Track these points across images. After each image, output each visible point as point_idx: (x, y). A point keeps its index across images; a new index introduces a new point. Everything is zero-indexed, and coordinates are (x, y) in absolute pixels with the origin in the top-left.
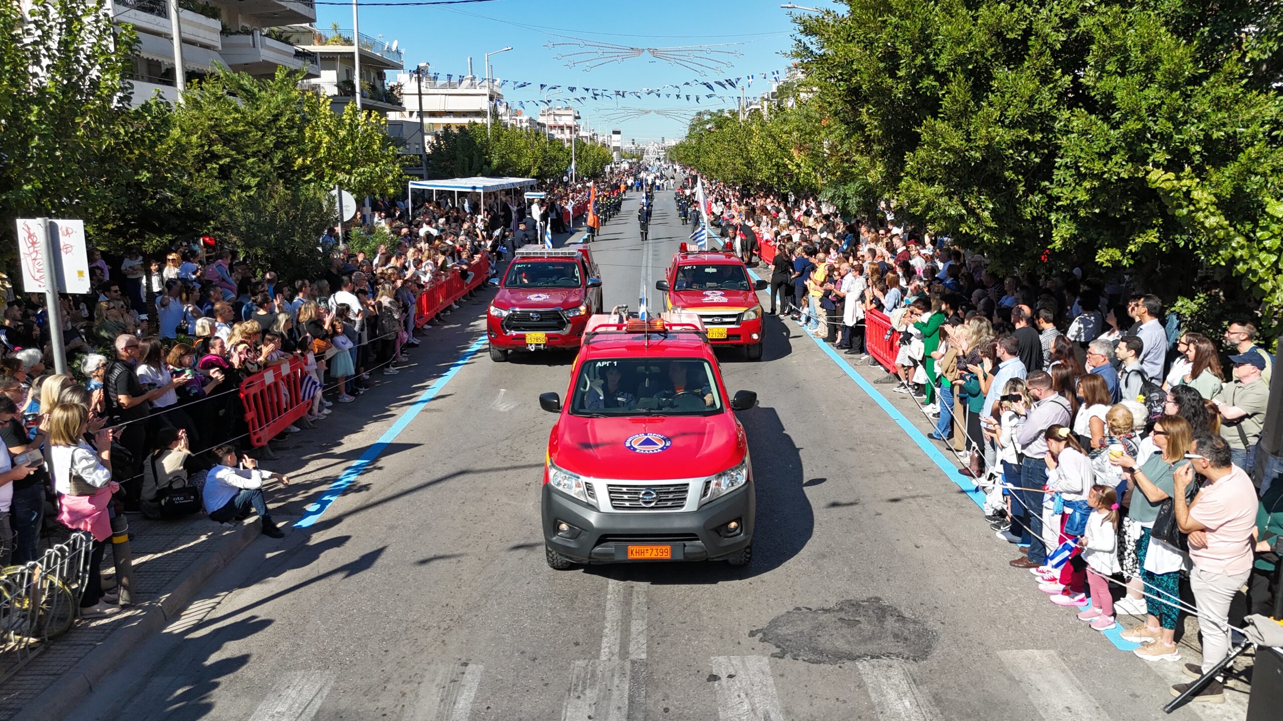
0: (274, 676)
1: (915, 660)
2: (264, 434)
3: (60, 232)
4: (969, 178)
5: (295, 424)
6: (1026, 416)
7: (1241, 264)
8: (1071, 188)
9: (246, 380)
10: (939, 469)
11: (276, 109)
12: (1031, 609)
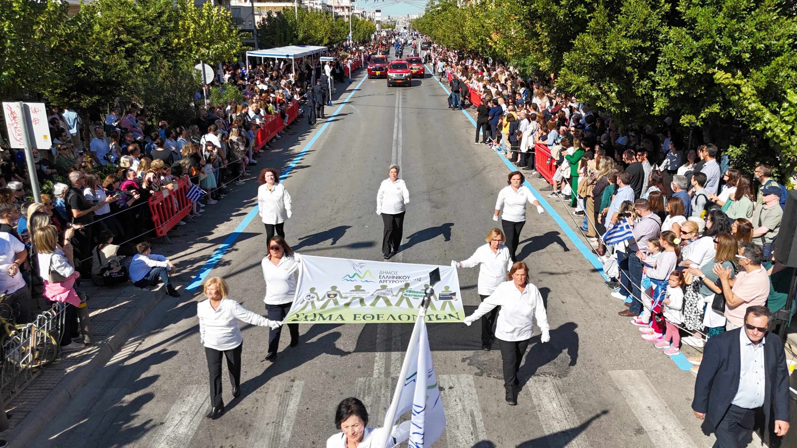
0: (179, 388)
1: (560, 377)
2: (164, 229)
3: (30, 110)
4: (604, 71)
5: (183, 220)
6: (633, 226)
7: (770, 132)
8: (667, 78)
10: (578, 250)
11: (160, 9)
12: (630, 344)
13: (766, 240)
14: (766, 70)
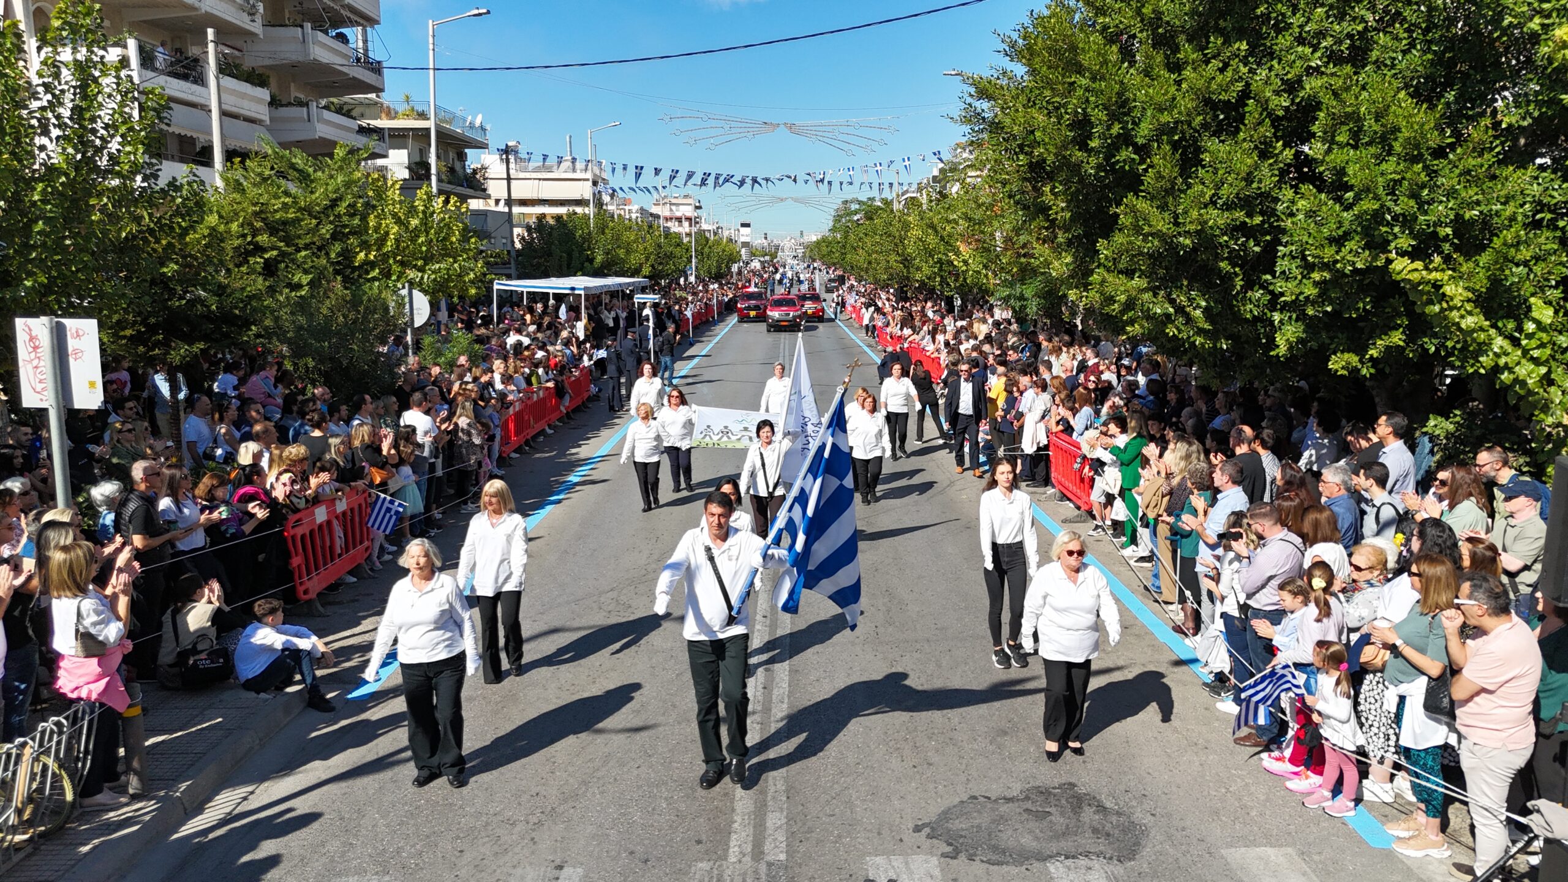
1: (1119, 861)
2: (313, 585)
3: (68, 334)
4: (1177, 270)
5: (351, 573)
6: (1249, 558)
7: (1506, 374)
8: (1297, 282)
9: (293, 518)
10: (1144, 626)
11: (335, 192)
12: (1262, 798)
13: (1520, 587)
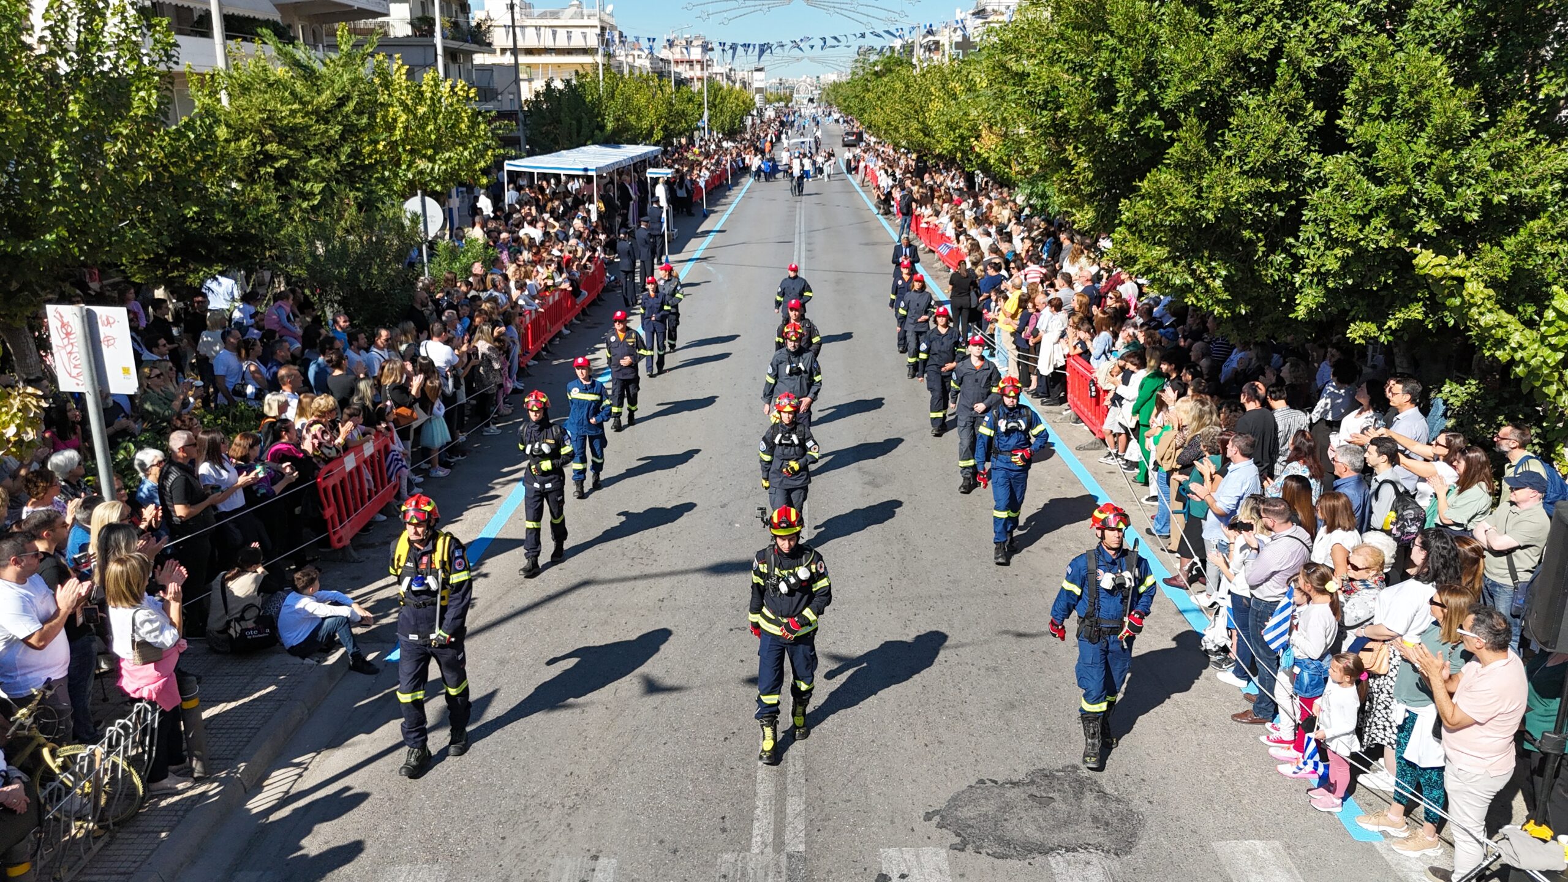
1: (1116, 854)
2: (345, 532)
3: (99, 321)
4: (1199, 239)
5: (381, 512)
6: (1258, 550)
7: (1521, 367)
8: (1319, 253)
9: (324, 468)
11: (342, 90)
12: (1255, 783)
14: (1510, 243)
